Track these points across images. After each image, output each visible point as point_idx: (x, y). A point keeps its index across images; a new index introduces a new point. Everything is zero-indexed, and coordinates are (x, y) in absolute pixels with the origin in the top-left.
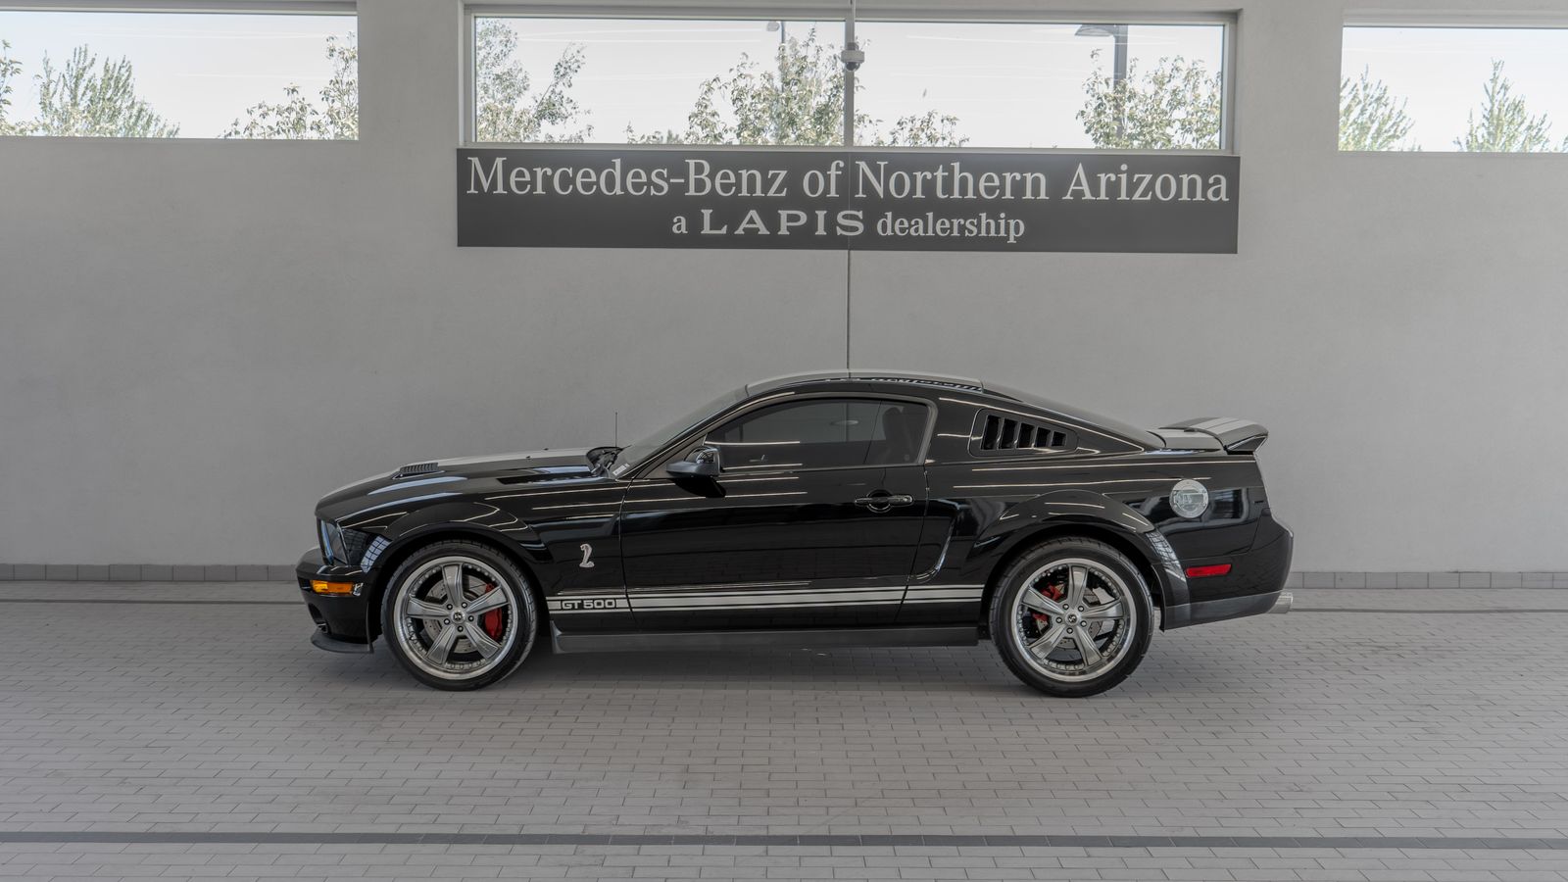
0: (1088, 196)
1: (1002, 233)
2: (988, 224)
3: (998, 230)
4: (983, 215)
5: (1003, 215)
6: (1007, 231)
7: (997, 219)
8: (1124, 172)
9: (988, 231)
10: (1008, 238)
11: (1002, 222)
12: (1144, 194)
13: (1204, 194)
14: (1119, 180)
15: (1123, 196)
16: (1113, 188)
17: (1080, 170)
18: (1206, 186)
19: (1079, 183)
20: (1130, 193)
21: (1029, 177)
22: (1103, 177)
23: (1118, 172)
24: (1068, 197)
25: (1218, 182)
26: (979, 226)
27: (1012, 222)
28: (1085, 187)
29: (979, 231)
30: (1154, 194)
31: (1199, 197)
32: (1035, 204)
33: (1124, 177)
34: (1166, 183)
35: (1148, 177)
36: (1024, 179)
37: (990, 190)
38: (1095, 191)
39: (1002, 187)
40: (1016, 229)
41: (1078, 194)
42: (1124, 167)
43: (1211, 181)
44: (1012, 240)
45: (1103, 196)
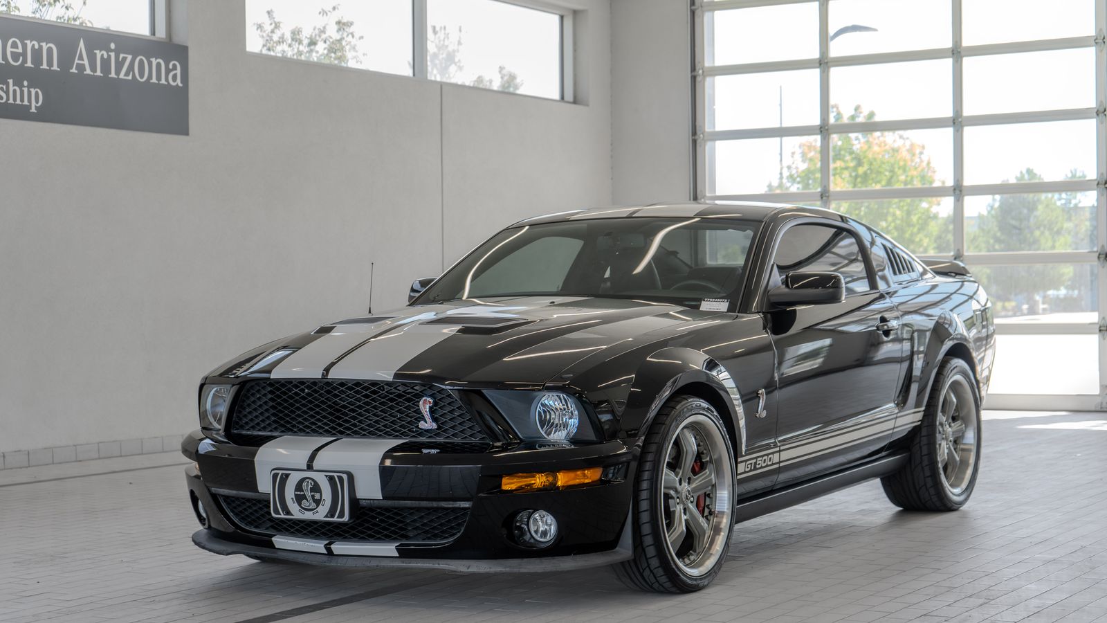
0: (88, 71)
1: (26, 103)
2: (15, 91)
3: (22, 100)
4: (11, 81)
5: (26, 83)
6: (30, 100)
7: (21, 86)
8: (112, 51)
9: (15, 99)
10: (30, 107)
11: (25, 90)
12: (127, 74)
13: (167, 79)
14: (109, 57)
15: (113, 75)
16: (106, 63)
17: (82, 45)
18: (168, 71)
19: (81, 58)
20: (118, 72)
21: (45, 46)
22: (98, 54)
23: (108, 50)
24: (74, 70)
25: (175, 67)
26: (7, 93)
27: (33, 91)
28: (86, 62)
29: (8, 99)
30: (134, 75)
31: (163, 81)
32: (49, 72)
33: (113, 54)
34: (141, 63)
35: (130, 57)
36: (41, 47)
37: (15, 56)
38: (93, 69)
39: (24, 54)
40: (34, 98)
41: (81, 68)
42: (113, 46)
43: (171, 66)
44: (33, 110)
45: (99, 73)
